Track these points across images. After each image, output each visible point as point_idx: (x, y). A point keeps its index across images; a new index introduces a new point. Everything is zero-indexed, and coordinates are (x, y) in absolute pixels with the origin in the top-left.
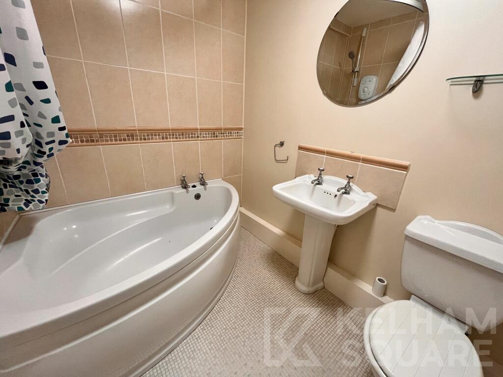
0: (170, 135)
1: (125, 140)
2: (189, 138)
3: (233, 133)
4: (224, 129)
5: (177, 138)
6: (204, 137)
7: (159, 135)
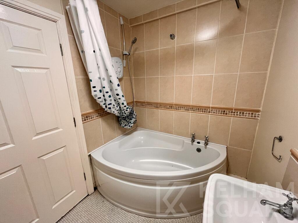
0: (190, 109)
1: (168, 108)
2: (203, 112)
3: (246, 113)
4: (234, 109)
5: (194, 111)
6: (214, 113)
7: (184, 108)
